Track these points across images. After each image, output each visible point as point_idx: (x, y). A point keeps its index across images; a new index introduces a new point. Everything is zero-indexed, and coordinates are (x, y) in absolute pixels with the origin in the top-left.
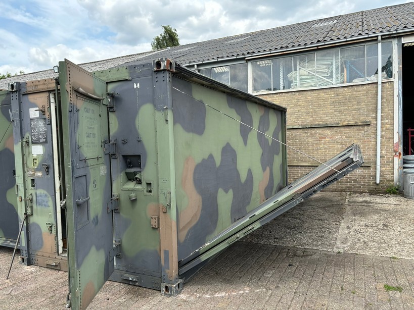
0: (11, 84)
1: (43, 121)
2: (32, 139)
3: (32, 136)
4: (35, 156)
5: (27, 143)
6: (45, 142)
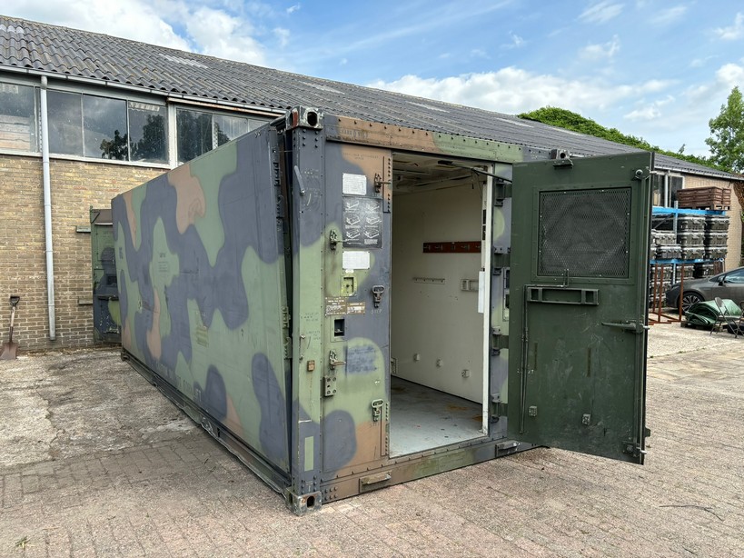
1: (374, 203)
2: (344, 237)
3: (345, 230)
4: (349, 272)
5: (332, 246)
6: (378, 246)
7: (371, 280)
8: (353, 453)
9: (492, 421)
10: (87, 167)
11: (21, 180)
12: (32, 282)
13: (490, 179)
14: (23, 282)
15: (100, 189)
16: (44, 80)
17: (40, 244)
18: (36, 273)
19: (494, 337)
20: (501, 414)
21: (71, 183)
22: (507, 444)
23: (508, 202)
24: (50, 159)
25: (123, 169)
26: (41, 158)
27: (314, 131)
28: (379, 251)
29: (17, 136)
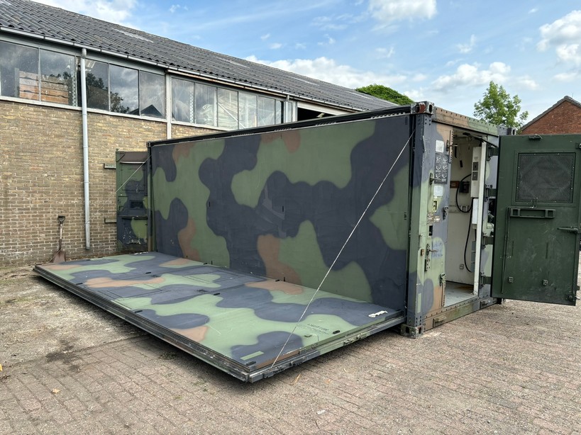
0: (429, 103)
1: (445, 157)
2: (435, 177)
3: (435, 173)
4: (436, 198)
5: (431, 181)
6: (446, 183)
7: (443, 202)
8: (432, 303)
9: (480, 287)
10: (111, 119)
11: (66, 127)
12: (73, 205)
13: (484, 144)
14: (67, 205)
15: (119, 136)
16: (85, 51)
17: (79, 177)
18: (76, 198)
19: (484, 237)
20: (485, 283)
21: (101, 130)
22: (485, 301)
23: (495, 159)
24: (88, 112)
25: (135, 122)
26: (81, 111)
27: (430, 115)
28: (446, 185)
29: (59, 93)
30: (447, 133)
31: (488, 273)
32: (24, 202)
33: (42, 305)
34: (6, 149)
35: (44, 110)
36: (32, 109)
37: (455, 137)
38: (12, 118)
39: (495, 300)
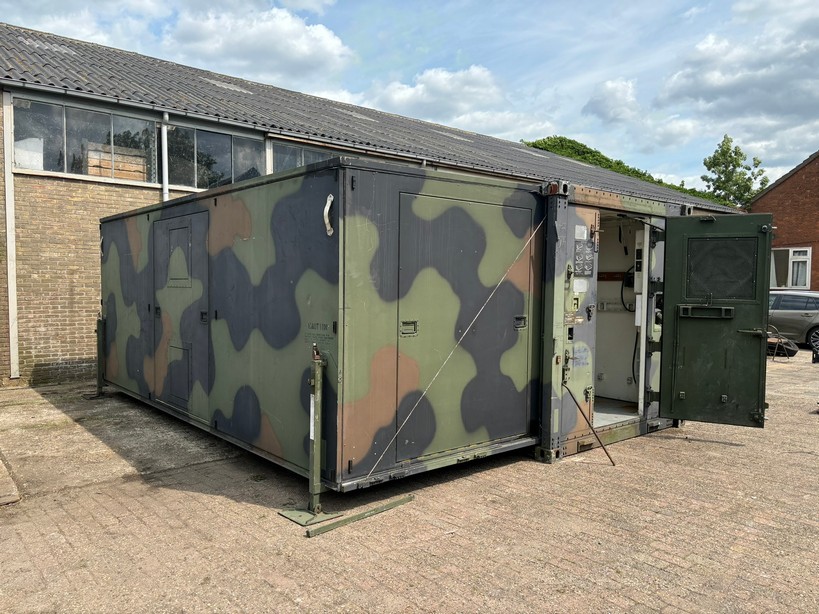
0: (564, 182)
1: (590, 245)
2: (575, 269)
3: (575, 265)
4: (576, 294)
5: (569, 275)
6: (591, 276)
7: (586, 300)
8: (576, 422)
9: (647, 405)
13: (647, 227)
16: (167, 117)
19: (649, 341)
20: (654, 399)
22: (655, 423)
23: (660, 245)
24: (170, 190)
26: (161, 190)
27: (565, 197)
28: (592, 279)
29: (135, 168)
30: (591, 217)
31: (655, 387)
32: (93, 303)
33: (116, 424)
34: (72, 238)
35: (117, 189)
36: (103, 188)
37: (603, 221)
38: (80, 199)
39: (671, 422)
